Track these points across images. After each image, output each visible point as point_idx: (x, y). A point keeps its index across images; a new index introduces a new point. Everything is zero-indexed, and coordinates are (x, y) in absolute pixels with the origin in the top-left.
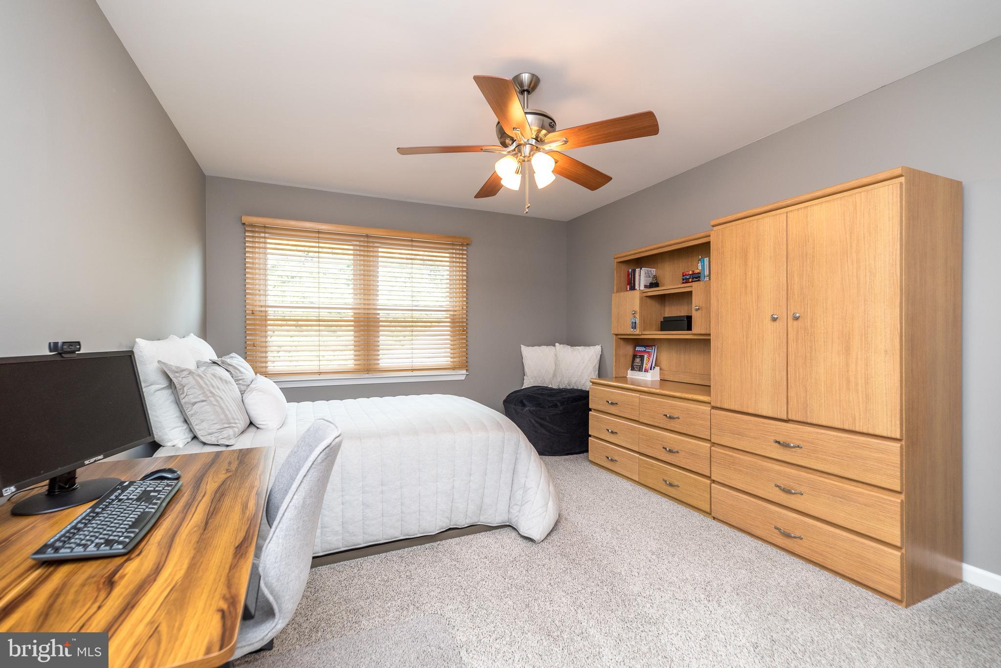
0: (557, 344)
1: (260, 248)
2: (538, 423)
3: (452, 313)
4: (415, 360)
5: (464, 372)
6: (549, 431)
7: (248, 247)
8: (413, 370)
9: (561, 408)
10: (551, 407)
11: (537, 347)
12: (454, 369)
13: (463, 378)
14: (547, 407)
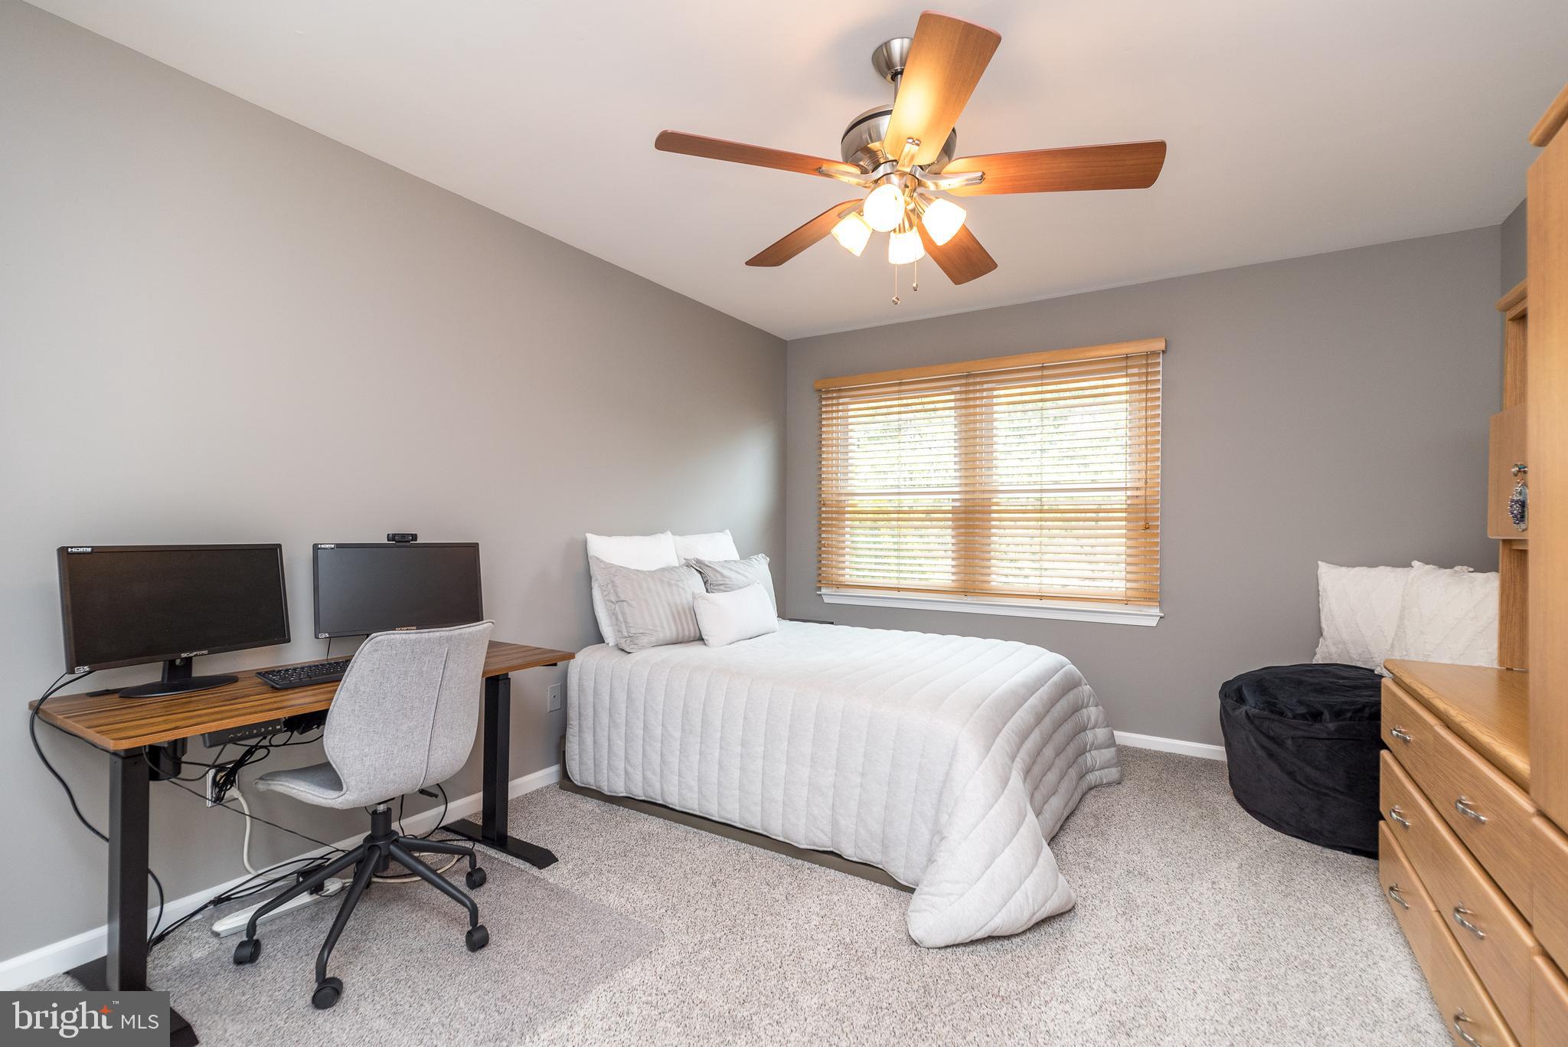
0: (1416, 563)
1: (838, 418)
2: (1263, 747)
3: (1129, 493)
4: (1045, 580)
5: (1156, 611)
6: (1291, 774)
7: (824, 419)
8: (1041, 597)
9: (1332, 726)
10: (1303, 717)
11: (1365, 568)
12: (1127, 601)
13: (1153, 622)
14: (1290, 715)
